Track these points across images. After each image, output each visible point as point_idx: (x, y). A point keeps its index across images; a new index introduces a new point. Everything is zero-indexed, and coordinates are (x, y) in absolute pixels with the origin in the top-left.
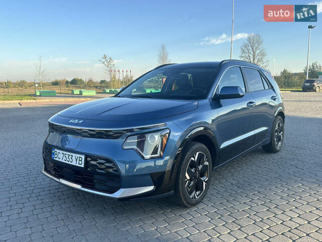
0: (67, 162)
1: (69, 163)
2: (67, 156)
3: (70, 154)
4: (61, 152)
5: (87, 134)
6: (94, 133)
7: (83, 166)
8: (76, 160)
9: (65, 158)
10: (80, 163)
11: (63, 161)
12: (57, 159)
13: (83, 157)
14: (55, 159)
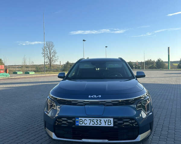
0: (95, 125)
1: (98, 125)
2: (95, 121)
3: (98, 119)
4: (87, 119)
5: (110, 104)
6: (117, 102)
7: (112, 125)
8: (105, 122)
9: (92, 123)
10: (109, 123)
11: (91, 125)
12: (83, 125)
13: (112, 120)
14: (79, 125)
